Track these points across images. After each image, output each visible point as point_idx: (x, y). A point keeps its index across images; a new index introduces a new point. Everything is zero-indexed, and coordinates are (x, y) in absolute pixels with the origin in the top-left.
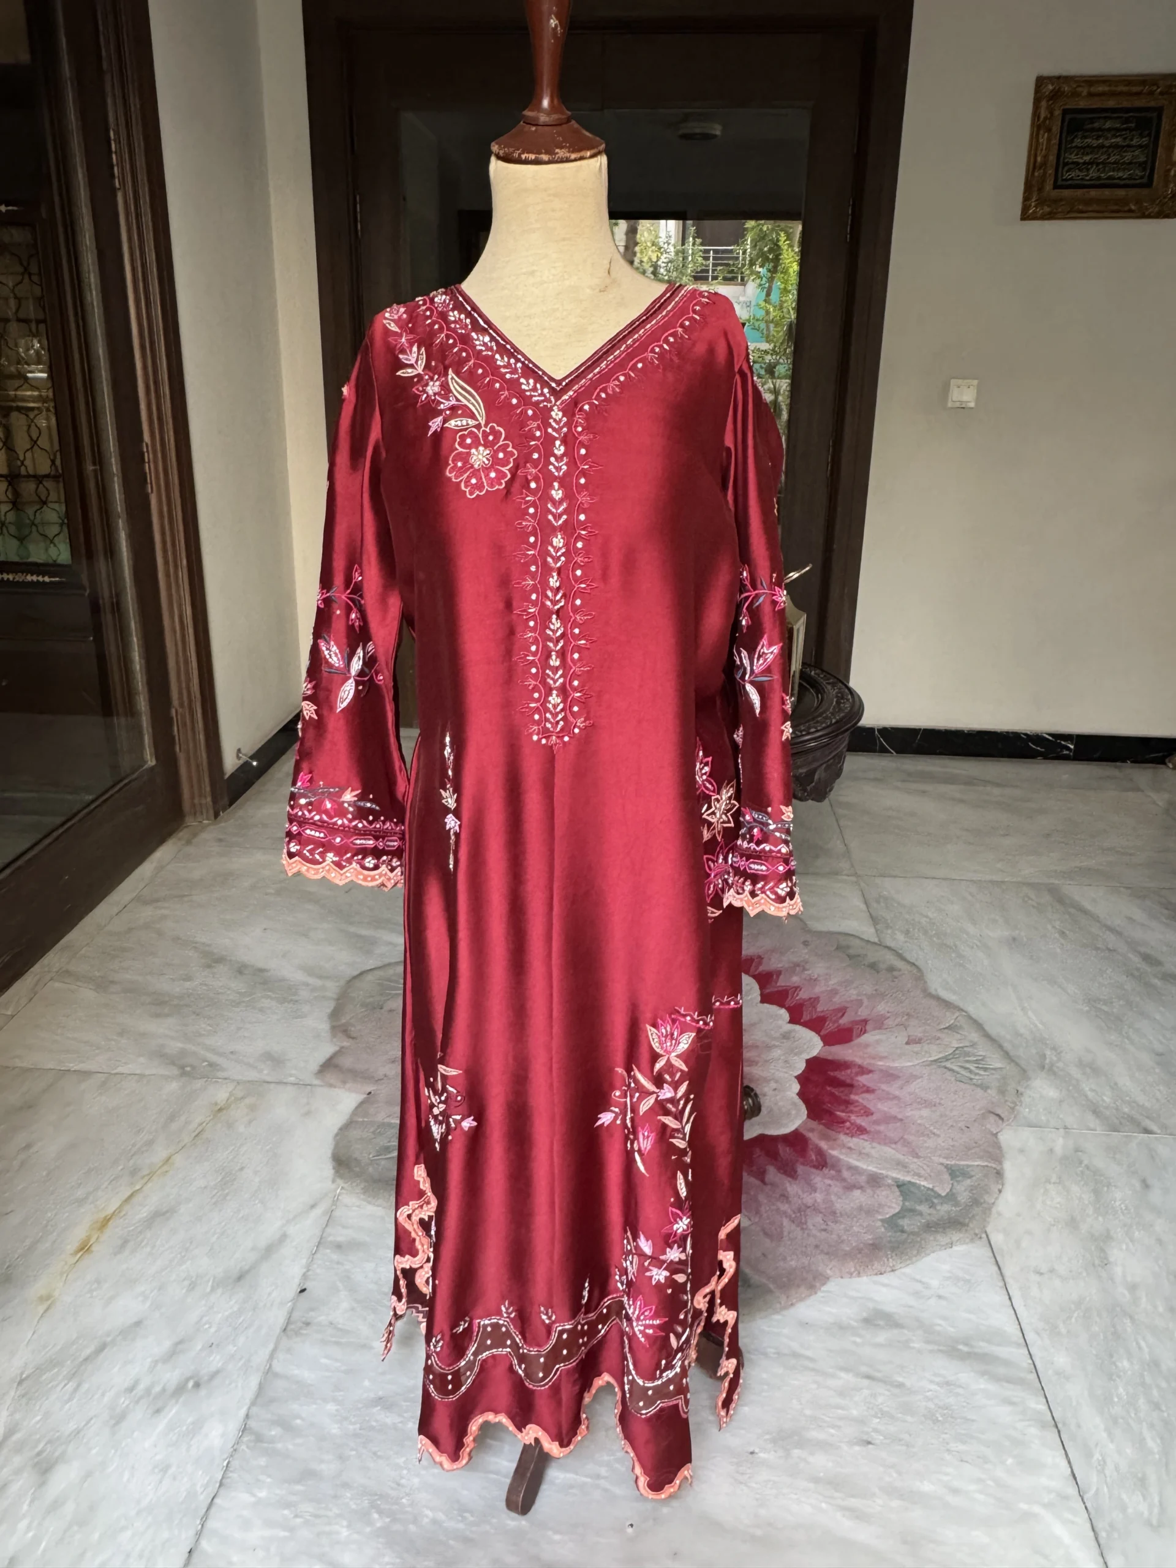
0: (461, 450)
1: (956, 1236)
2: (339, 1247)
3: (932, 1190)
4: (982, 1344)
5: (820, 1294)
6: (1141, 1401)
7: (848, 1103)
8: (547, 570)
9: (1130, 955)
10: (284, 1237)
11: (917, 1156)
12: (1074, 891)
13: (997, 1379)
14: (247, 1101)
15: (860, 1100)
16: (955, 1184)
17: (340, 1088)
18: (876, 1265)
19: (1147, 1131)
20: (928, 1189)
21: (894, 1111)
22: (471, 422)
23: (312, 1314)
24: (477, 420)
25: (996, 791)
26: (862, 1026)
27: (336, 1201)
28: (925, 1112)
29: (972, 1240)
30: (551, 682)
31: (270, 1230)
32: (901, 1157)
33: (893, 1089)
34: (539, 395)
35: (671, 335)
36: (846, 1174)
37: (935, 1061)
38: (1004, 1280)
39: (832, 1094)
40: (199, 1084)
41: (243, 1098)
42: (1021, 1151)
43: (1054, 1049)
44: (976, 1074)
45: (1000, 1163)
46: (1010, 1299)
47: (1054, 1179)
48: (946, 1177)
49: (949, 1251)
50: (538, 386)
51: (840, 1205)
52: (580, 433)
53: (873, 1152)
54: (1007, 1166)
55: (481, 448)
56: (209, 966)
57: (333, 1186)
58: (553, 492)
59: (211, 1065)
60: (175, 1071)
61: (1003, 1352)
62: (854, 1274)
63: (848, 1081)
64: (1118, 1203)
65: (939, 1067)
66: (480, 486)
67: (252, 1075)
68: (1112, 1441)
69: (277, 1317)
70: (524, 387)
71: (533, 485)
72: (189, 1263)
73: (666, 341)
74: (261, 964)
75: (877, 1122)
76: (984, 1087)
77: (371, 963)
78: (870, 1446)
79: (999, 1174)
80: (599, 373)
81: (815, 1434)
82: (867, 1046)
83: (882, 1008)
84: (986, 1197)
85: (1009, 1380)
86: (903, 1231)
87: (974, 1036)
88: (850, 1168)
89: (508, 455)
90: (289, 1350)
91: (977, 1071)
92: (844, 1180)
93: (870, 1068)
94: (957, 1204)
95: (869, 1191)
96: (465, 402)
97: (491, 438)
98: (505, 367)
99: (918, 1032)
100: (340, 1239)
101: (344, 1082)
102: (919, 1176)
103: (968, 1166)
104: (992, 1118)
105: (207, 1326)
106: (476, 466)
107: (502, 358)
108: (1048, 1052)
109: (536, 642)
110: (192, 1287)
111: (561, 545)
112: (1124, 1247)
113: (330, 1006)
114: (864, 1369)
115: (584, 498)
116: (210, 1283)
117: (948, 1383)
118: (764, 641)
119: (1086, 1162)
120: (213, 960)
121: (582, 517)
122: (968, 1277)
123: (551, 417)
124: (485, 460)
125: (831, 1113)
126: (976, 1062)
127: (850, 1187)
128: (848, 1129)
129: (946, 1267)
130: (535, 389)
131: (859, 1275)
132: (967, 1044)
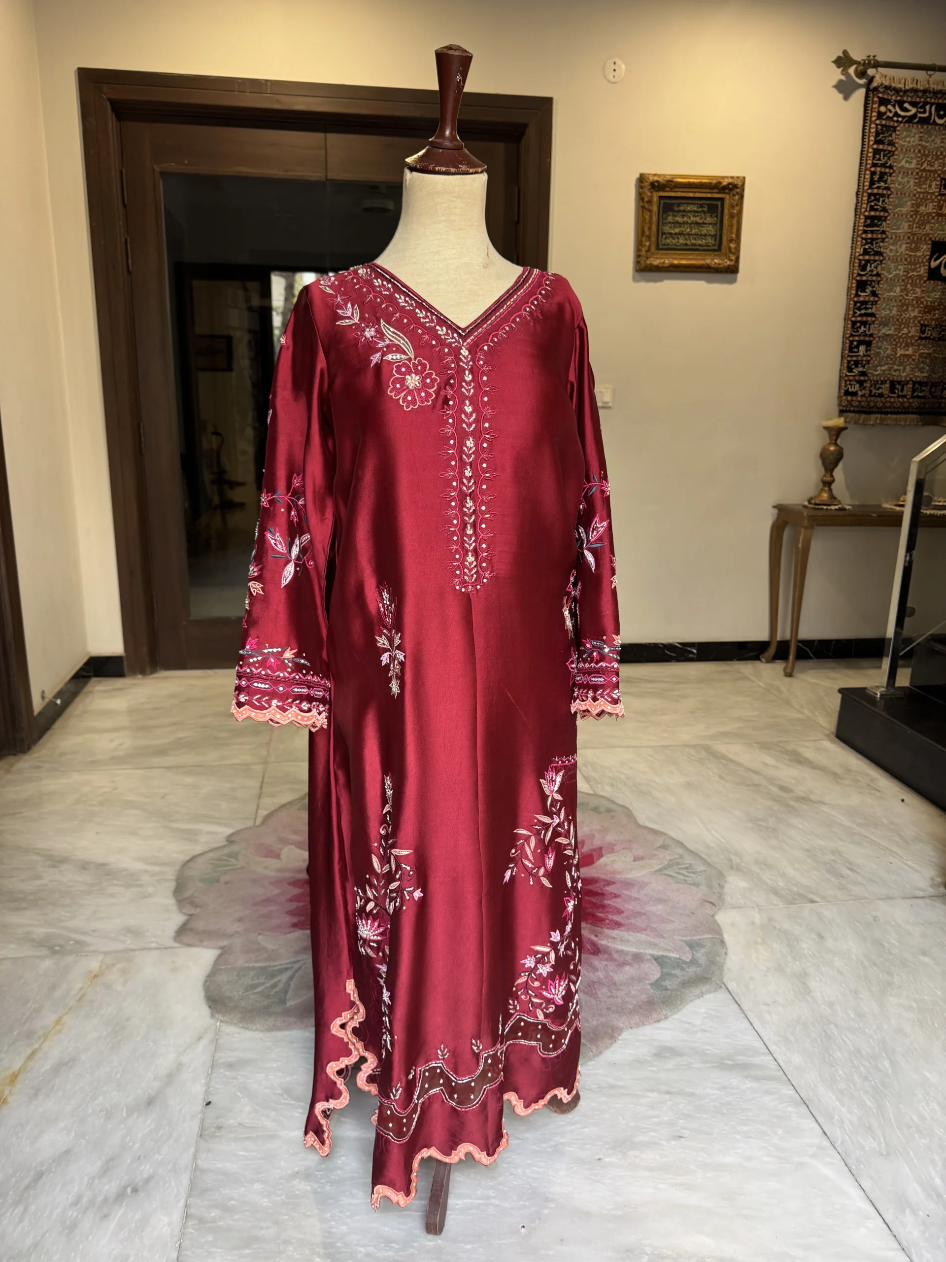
0: (397, 376)
1: (705, 988)
2: (230, 1066)
3: (679, 959)
4: (741, 1058)
5: (619, 1042)
6: (855, 1077)
7: (603, 907)
8: (462, 465)
9: (771, 787)
10: (180, 1066)
11: (664, 938)
12: (721, 747)
13: (757, 1079)
14: (119, 966)
15: (612, 904)
16: (694, 953)
17: (197, 946)
18: (654, 1016)
19: (813, 902)
20: (676, 958)
21: (638, 908)
22: (403, 357)
23: (220, 1119)
24: (408, 355)
25: (649, 685)
26: (599, 852)
27: (218, 1032)
28: (660, 907)
29: (715, 991)
30: (468, 546)
31: (165, 1062)
32: (652, 939)
33: (634, 893)
34: (451, 338)
35: (535, 299)
36: (616, 956)
37: (657, 871)
38: (744, 1012)
39: (591, 902)
40: (70, 959)
41: (113, 965)
42: (733, 925)
43: (736, 854)
44: (688, 877)
45: (721, 935)
46: (752, 1025)
47: (760, 941)
48: (687, 948)
49: (702, 999)
50: (450, 332)
51: (618, 977)
52: (482, 366)
53: (631, 939)
54: (727, 937)
55: (413, 375)
56: (54, 866)
57: (212, 1021)
58: (466, 407)
59: (78, 942)
60: (46, 952)
61: (757, 1060)
62: (640, 1024)
63: (600, 891)
64: (806, 951)
65: (661, 874)
66: (414, 402)
67: (118, 946)
68: (843, 1106)
69: (191, 1127)
70: (439, 332)
71: (451, 403)
72: (101, 1098)
73: (533, 303)
74: (101, 861)
75: (627, 918)
76: (696, 885)
77: (198, 849)
78: (682, 1139)
79: (722, 942)
80: (491, 324)
81: (640, 1138)
82: (606, 865)
83: (610, 838)
84: (718, 958)
85: (765, 1078)
86: (667, 989)
87: (680, 851)
88: (617, 951)
89: (433, 381)
90: (209, 1151)
91: (688, 874)
92: (616, 960)
93: (613, 880)
94: (700, 966)
95: (636, 965)
96: (397, 342)
97: (419, 368)
98: (424, 318)
99: (640, 852)
100: (230, 1059)
101: (201, 941)
102: (669, 951)
103: (700, 939)
104: (708, 905)
105: (131, 1144)
106: (411, 388)
107: (421, 312)
108: (733, 857)
109: (456, 517)
110: (109, 1116)
111: (472, 445)
112: (818, 979)
113: (173, 885)
114: (664, 1088)
115: (487, 411)
116: (125, 1110)
117: (725, 1088)
118: (597, 519)
119: (778, 927)
120: (57, 861)
121: (487, 425)
122: (719, 1015)
123: (461, 354)
124: (417, 383)
125: (593, 915)
126: (686, 868)
127: (623, 964)
128: (608, 924)
129: (703, 1010)
130: (447, 334)
131: (644, 1024)
132: (676, 856)
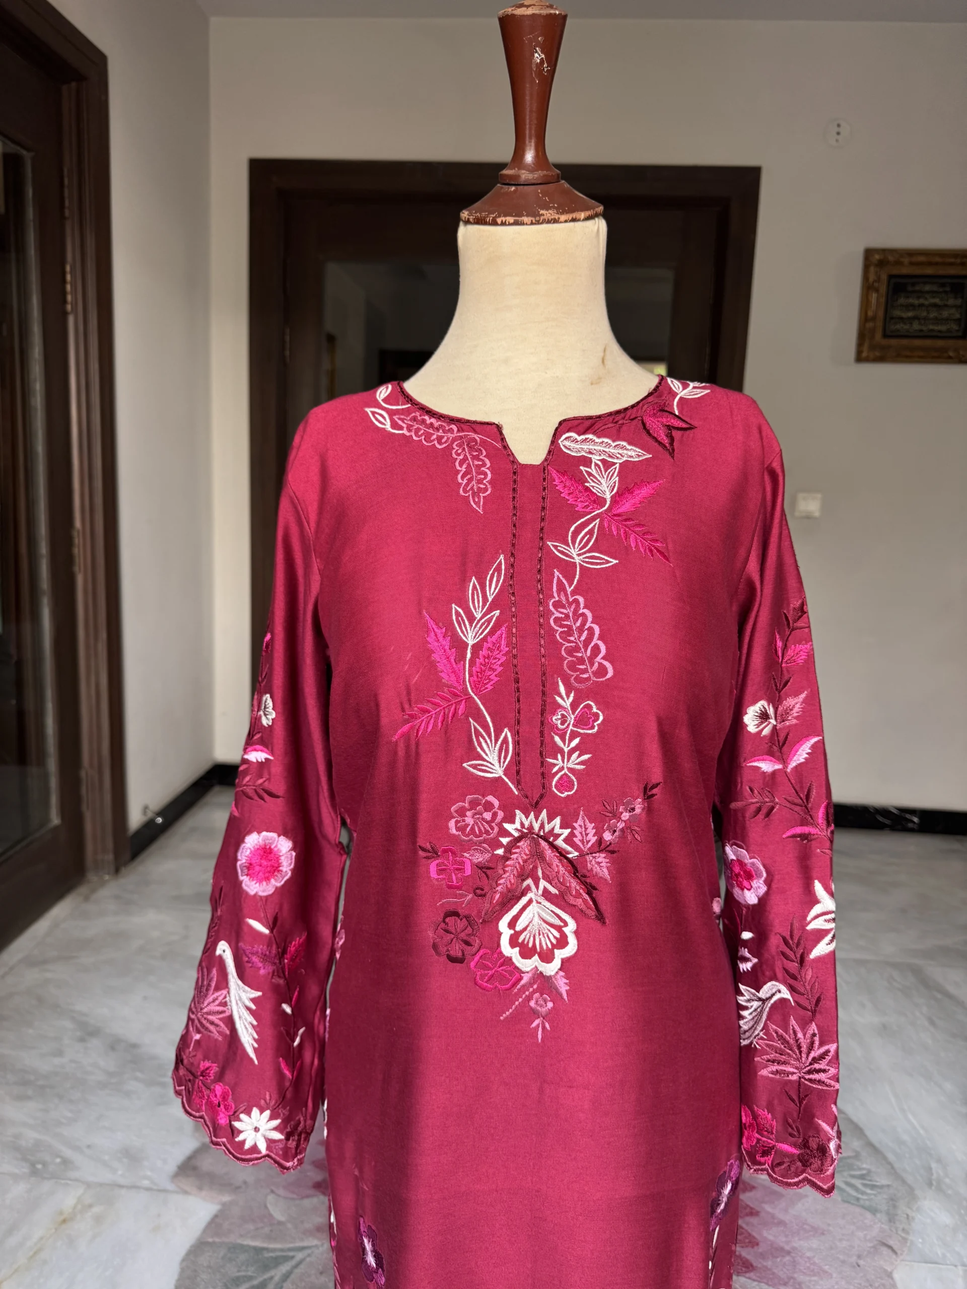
14: (96, 1210)
17: (194, 1195)
21: (781, 1240)
28: (814, 1243)
40: (47, 1186)
43: (939, 1161)
44: (863, 1193)
56: (82, 1040)
60: (25, 1169)
67: (106, 1176)
74: (134, 1040)
76: (873, 1210)
87: (857, 1145)
91: (863, 1189)
101: (200, 1188)
108: (934, 1165)
120: (89, 1032)
126: (862, 1177)
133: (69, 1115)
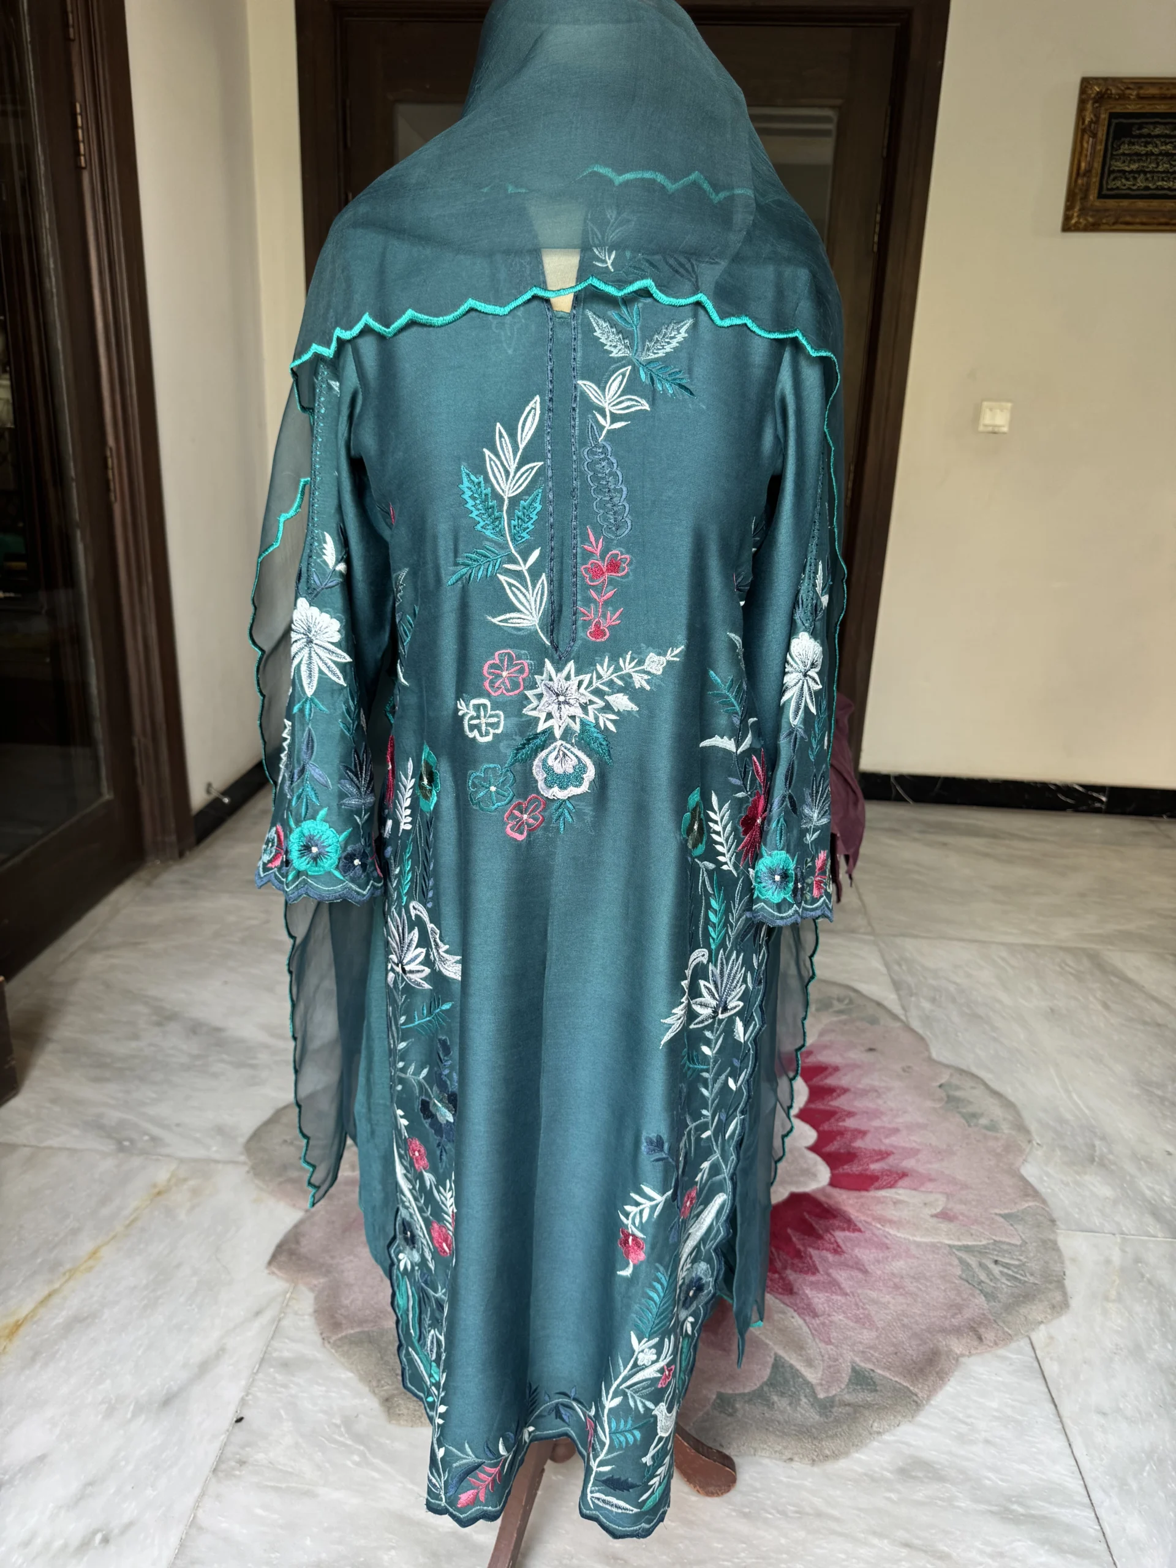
2: (286, 1365)
4: (1041, 1504)
10: (221, 1352)
12: (1115, 957)
23: (247, 1449)
25: (1024, 846)
27: (285, 1307)
31: (205, 1342)
40: (136, 1161)
41: (185, 1180)
43: (1103, 1138)
46: (1070, 1445)
47: (1113, 1294)
56: (159, 1024)
59: (154, 1139)
60: (112, 1146)
67: (201, 1153)
69: (206, 1453)
72: (108, 1382)
74: (217, 1022)
85: (1074, 1551)
90: (218, 1497)
100: (286, 1354)
105: (123, 1463)
108: (1097, 1143)
110: (110, 1411)
114: (901, 1534)
116: (132, 1407)
117: (1001, 1555)
119: (1148, 1275)
122: (1019, 1417)
133: (154, 1096)
